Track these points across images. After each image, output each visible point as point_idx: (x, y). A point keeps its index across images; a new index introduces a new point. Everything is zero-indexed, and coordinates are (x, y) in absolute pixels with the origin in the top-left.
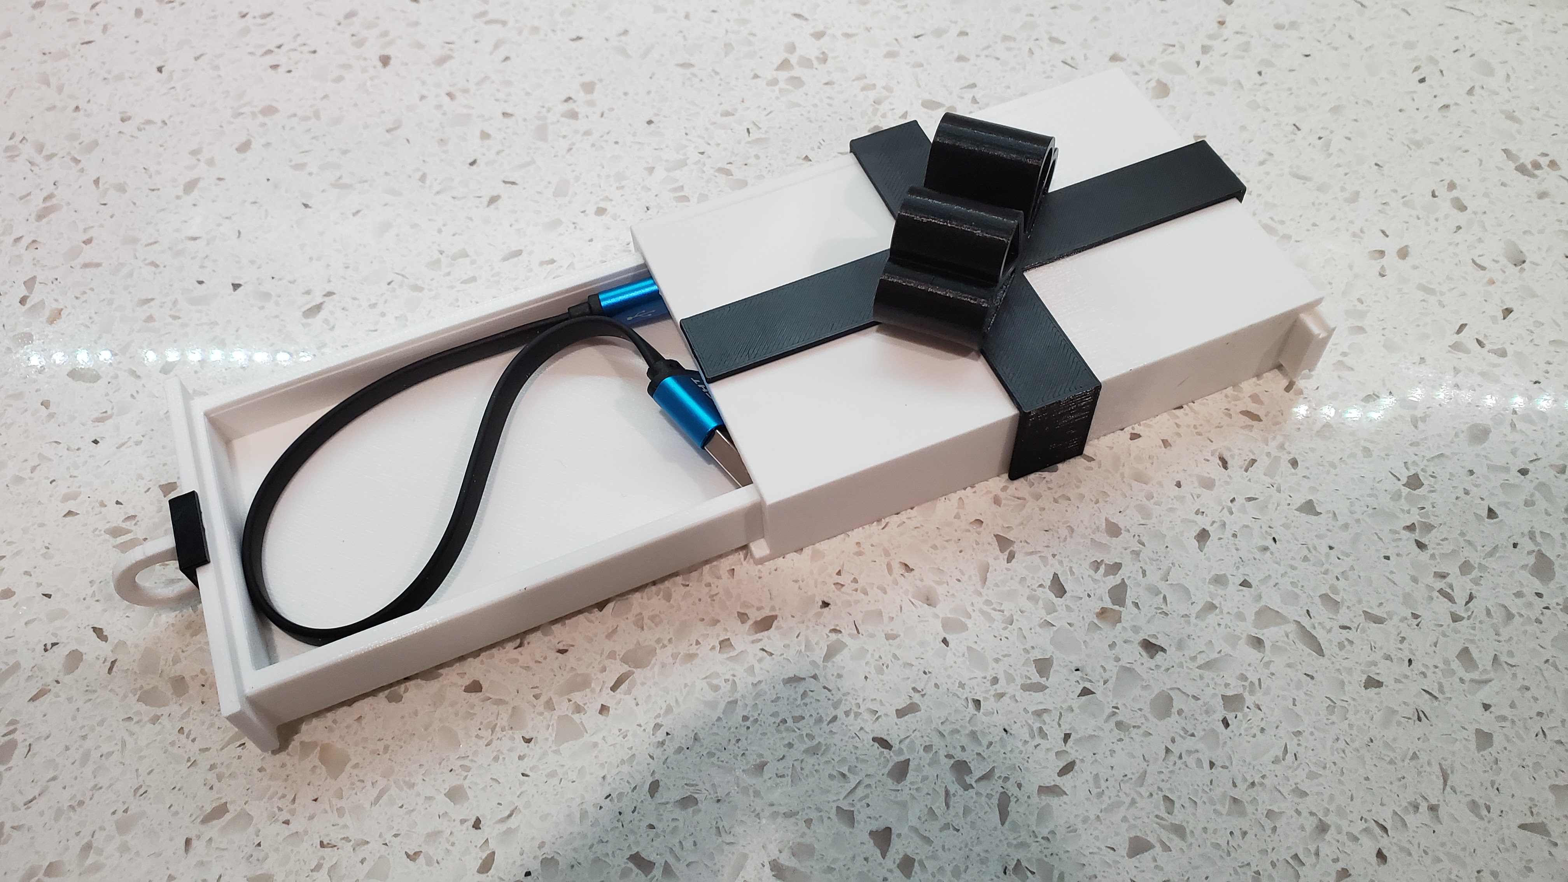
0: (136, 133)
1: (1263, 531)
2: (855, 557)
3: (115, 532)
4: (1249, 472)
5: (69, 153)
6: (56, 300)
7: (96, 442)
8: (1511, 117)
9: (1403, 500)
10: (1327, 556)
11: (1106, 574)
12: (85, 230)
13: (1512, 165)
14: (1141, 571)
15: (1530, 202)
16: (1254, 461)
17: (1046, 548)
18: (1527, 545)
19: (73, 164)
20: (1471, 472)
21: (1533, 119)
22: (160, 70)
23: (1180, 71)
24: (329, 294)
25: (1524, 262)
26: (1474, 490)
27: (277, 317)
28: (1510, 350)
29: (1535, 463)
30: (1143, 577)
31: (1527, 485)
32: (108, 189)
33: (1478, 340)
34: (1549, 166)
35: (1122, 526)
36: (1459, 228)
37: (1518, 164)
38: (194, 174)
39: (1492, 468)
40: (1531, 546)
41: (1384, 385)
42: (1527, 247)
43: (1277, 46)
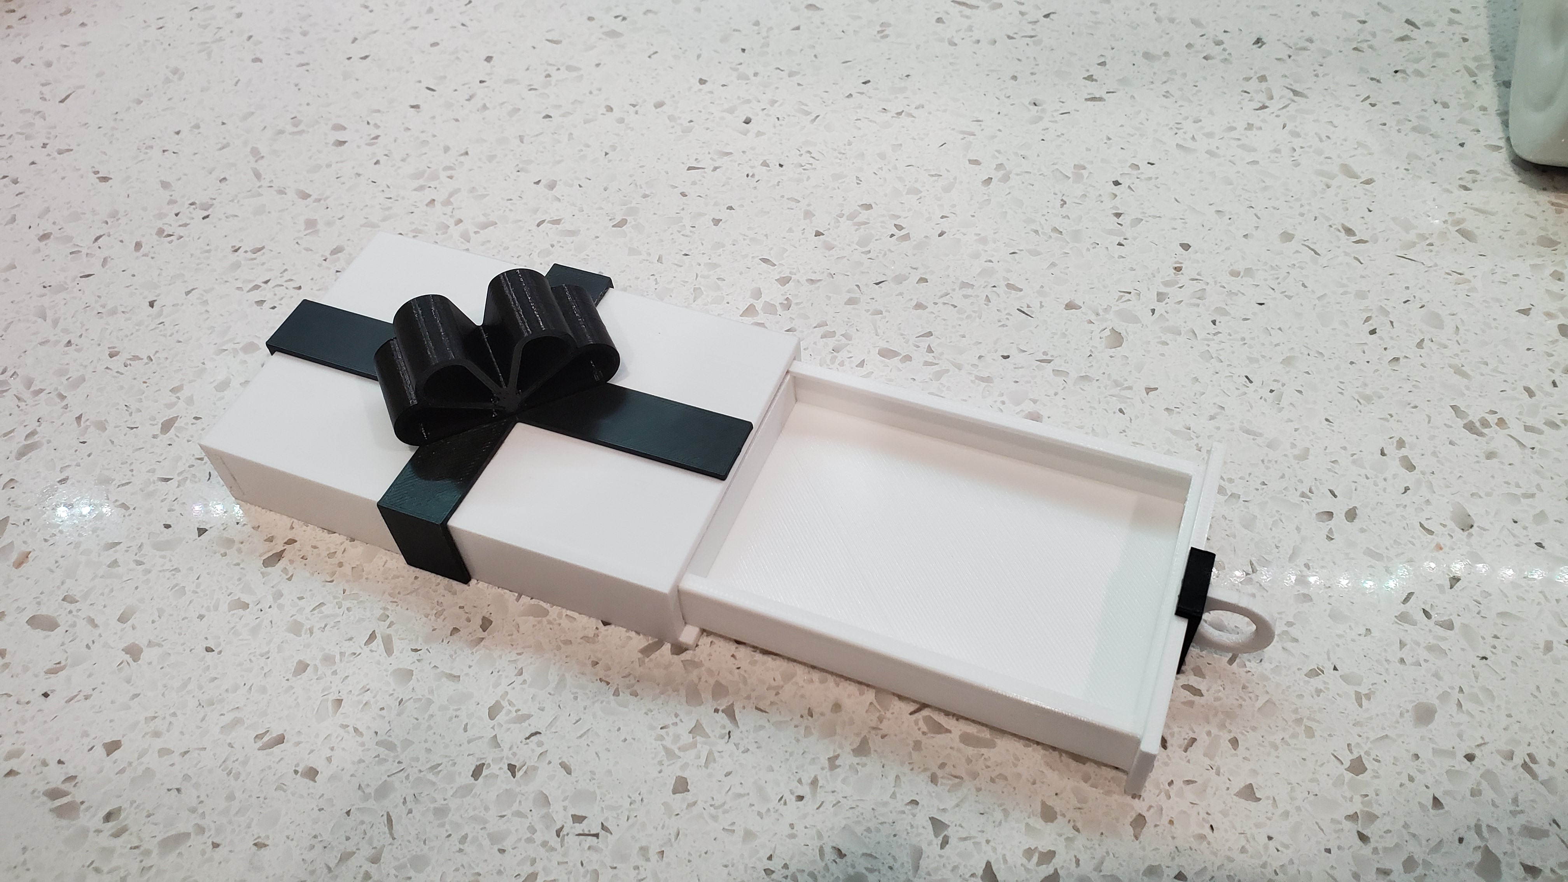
0: (122, 369)
1: (1201, 817)
2: (788, 840)
3: (54, 794)
4: (1188, 752)
5: (56, 389)
6: (25, 542)
7: (46, 695)
8: (1459, 371)
9: (1345, 786)
10: (1266, 847)
11: (1039, 863)
12: (62, 470)
13: (1461, 423)
14: (1074, 860)
15: (1478, 462)
16: (1194, 740)
17: (980, 833)
18: (1473, 840)
19: (58, 400)
20: (1417, 756)
21: (1482, 375)
22: (152, 304)
23: (1136, 320)
24: (291, 542)
25: (1472, 526)
26: (1418, 777)
27: (238, 564)
28: (1457, 624)
29: (1482, 748)
30: (1076, 867)
31: (1473, 771)
32: (90, 426)
33: (1425, 611)
34: (1497, 424)
35: (1057, 809)
36: (1407, 489)
37: (1465, 421)
38: (170, 414)
39: (1437, 752)
40: (1478, 842)
41: (1329, 659)
42: (1474, 510)
43: (1231, 293)
